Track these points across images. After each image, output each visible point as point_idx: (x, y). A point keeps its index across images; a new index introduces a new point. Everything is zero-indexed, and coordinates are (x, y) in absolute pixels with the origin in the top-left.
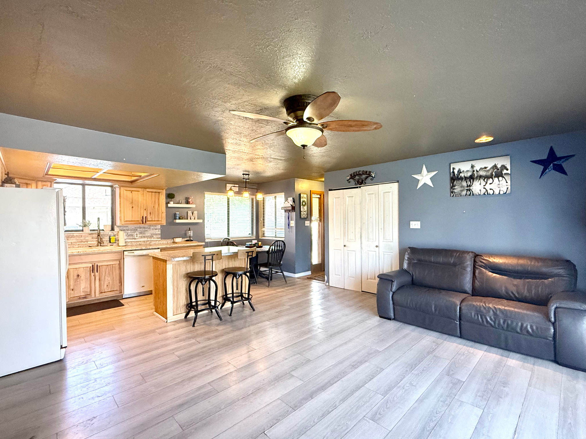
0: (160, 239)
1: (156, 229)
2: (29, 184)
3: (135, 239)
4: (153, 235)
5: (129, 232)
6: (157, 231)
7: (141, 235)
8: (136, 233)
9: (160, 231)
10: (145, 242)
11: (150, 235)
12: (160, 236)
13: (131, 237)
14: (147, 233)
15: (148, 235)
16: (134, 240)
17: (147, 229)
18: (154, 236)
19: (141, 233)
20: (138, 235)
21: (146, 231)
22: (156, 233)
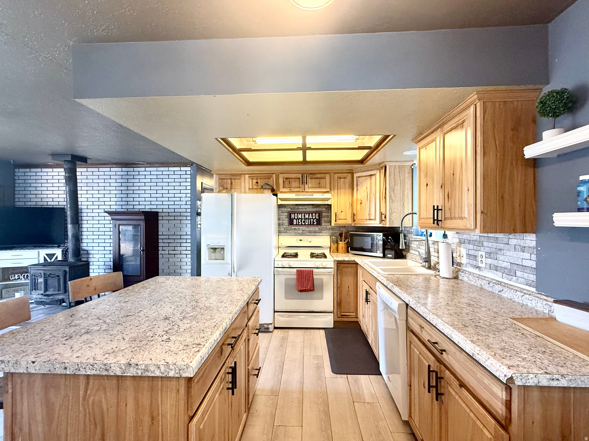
0: (534, 290)
1: (523, 249)
2: (374, 175)
3: (478, 267)
4: (515, 267)
5: (471, 247)
6: (527, 255)
7: (489, 261)
8: (480, 253)
9: (534, 257)
10: (491, 284)
11: (508, 265)
12: (533, 277)
13: (474, 263)
14: (501, 258)
15: (504, 265)
16: (476, 271)
17: (502, 246)
18: (519, 273)
19: (489, 255)
20: (484, 259)
21: (500, 250)
22: (525, 263)
